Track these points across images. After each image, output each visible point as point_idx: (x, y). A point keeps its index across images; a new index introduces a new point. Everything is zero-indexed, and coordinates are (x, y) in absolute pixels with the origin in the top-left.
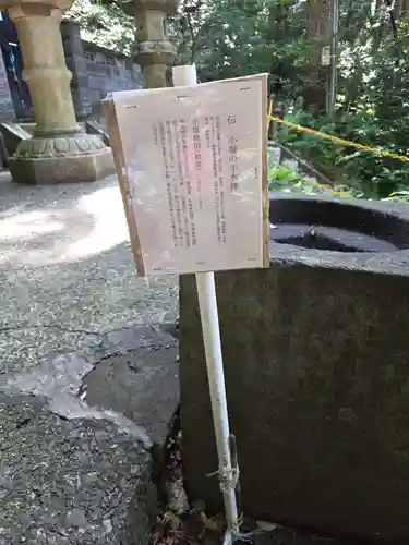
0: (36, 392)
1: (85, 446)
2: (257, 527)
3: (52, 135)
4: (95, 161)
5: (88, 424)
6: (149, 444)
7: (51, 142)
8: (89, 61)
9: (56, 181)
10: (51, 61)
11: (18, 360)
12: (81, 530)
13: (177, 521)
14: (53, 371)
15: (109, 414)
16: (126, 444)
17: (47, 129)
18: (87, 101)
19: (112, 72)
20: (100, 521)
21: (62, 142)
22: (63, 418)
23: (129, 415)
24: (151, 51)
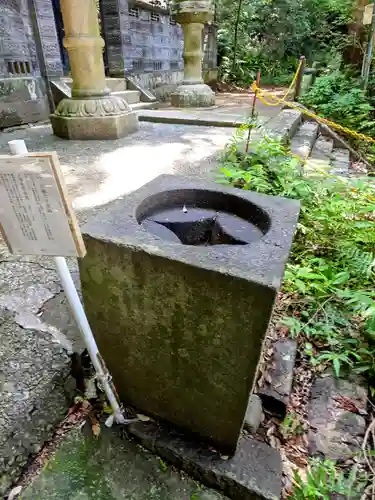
0: (9, 308)
1: (29, 346)
2: (136, 417)
3: (85, 97)
4: (117, 122)
5: (36, 332)
6: (70, 352)
7: (83, 103)
8: (135, 19)
9: (85, 138)
10: (86, 31)
11: (6, 285)
12: (10, 394)
13: (86, 403)
14: (24, 295)
15: (52, 329)
16: (55, 350)
17: (81, 91)
18: (128, 58)
19: (156, 30)
20: (22, 391)
21: (91, 103)
22: (21, 327)
23: (65, 332)
24: (189, 10)
